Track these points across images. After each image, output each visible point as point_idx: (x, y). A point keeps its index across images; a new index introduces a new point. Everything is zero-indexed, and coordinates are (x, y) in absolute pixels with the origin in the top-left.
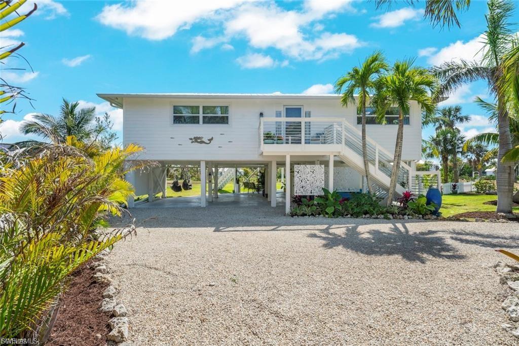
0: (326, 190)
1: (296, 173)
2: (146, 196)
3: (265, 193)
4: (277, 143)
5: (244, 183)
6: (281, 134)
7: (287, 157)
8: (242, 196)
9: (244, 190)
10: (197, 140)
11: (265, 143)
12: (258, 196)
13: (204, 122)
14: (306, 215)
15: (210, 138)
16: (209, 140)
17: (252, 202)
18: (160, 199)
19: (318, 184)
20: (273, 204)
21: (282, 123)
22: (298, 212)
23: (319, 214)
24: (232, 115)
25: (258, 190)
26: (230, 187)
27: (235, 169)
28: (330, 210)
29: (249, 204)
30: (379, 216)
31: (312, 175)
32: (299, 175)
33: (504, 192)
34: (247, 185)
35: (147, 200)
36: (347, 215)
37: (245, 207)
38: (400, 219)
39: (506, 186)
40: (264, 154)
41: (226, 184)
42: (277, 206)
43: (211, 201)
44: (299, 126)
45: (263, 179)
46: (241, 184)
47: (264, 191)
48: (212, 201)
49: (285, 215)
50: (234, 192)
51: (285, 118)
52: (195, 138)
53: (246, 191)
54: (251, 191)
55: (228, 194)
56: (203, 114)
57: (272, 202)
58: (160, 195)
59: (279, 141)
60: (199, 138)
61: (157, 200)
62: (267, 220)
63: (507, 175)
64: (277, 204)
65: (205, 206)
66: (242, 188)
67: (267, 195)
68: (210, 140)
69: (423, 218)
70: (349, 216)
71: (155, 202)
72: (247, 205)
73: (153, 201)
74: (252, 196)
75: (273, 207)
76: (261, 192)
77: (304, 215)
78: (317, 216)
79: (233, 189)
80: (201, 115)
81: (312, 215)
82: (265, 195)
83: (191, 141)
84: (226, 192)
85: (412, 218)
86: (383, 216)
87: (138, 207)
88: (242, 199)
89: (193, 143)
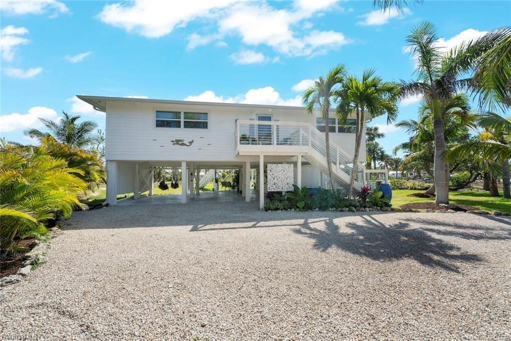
0: (295, 186)
1: (268, 172)
2: (132, 194)
3: (240, 190)
4: (252, 144)
5: (222, 183)
6: (254, 136)
7: (261, 156)
8: (220, 193)
9: (222, 188)
10: (178, 142)
11: (241, 144)
12: (234, 193)
13: (185, 127)
14: (279, 209)
15: (191, 141)
16: (189, 143)
17: (228, 198)
18: (146, 197)
19: (288, 181)
20: (248, 199)
21: (255, 126)
22: (271, 206)
23: (291, 208)
24: (211, 120)
25: (233, 187)
26: (210, 186)
27: (214, 170)
28: (301, 204)
29: (226, 199)
30: (344, 209)
31: (282, 173)
32: (271, 173)
33: (442, 186)
34: (224, 184)
35: (132, 198)
36: (315, 209)
37: (223, 203)
38: (362, 211)
39: (443, 181)
40: (240, 154)
41: (207, 183)
42: (251, 201)
43: (192, 197)
44: (269, 128)
45: (237, 179)
46: (220, 183)
47: (238, 189)
48: (194, 198)
49: (259, 209)
50: (213, 189)
51: (257, 121)
52: (176, 140)
53: (224, 189)
54: (227, 189)
55: (209, 191)
56: (184, 119)
57: (246, 198)
58: (147, 193)
59: (254, 142)
60: (180, 141)
61: (143, 197)
62: (244, 215)
63: (445, 172)
64: (251, 199)
65: (185, 203)
66: (220, 186)
67: (241, 192)
68: (191, 143)
69: (381, 209)
70: (317, 209)
71: (140, 200)
72: (224, 201)
73: (138, 199)
74: (229, 192)
75: (247, 203)
76: (236, 190)
77: (277, 209)
78: (289, 210)
79: (213, 187)
80: (182, 120)
81: (285, 209)
82: (240, 192)
83: (173, 143)
84: (207, 190)
85: (372, 211)
86: (347, 209)
87: (120, 204)
88: (220, 196)
89: (175, 145)
